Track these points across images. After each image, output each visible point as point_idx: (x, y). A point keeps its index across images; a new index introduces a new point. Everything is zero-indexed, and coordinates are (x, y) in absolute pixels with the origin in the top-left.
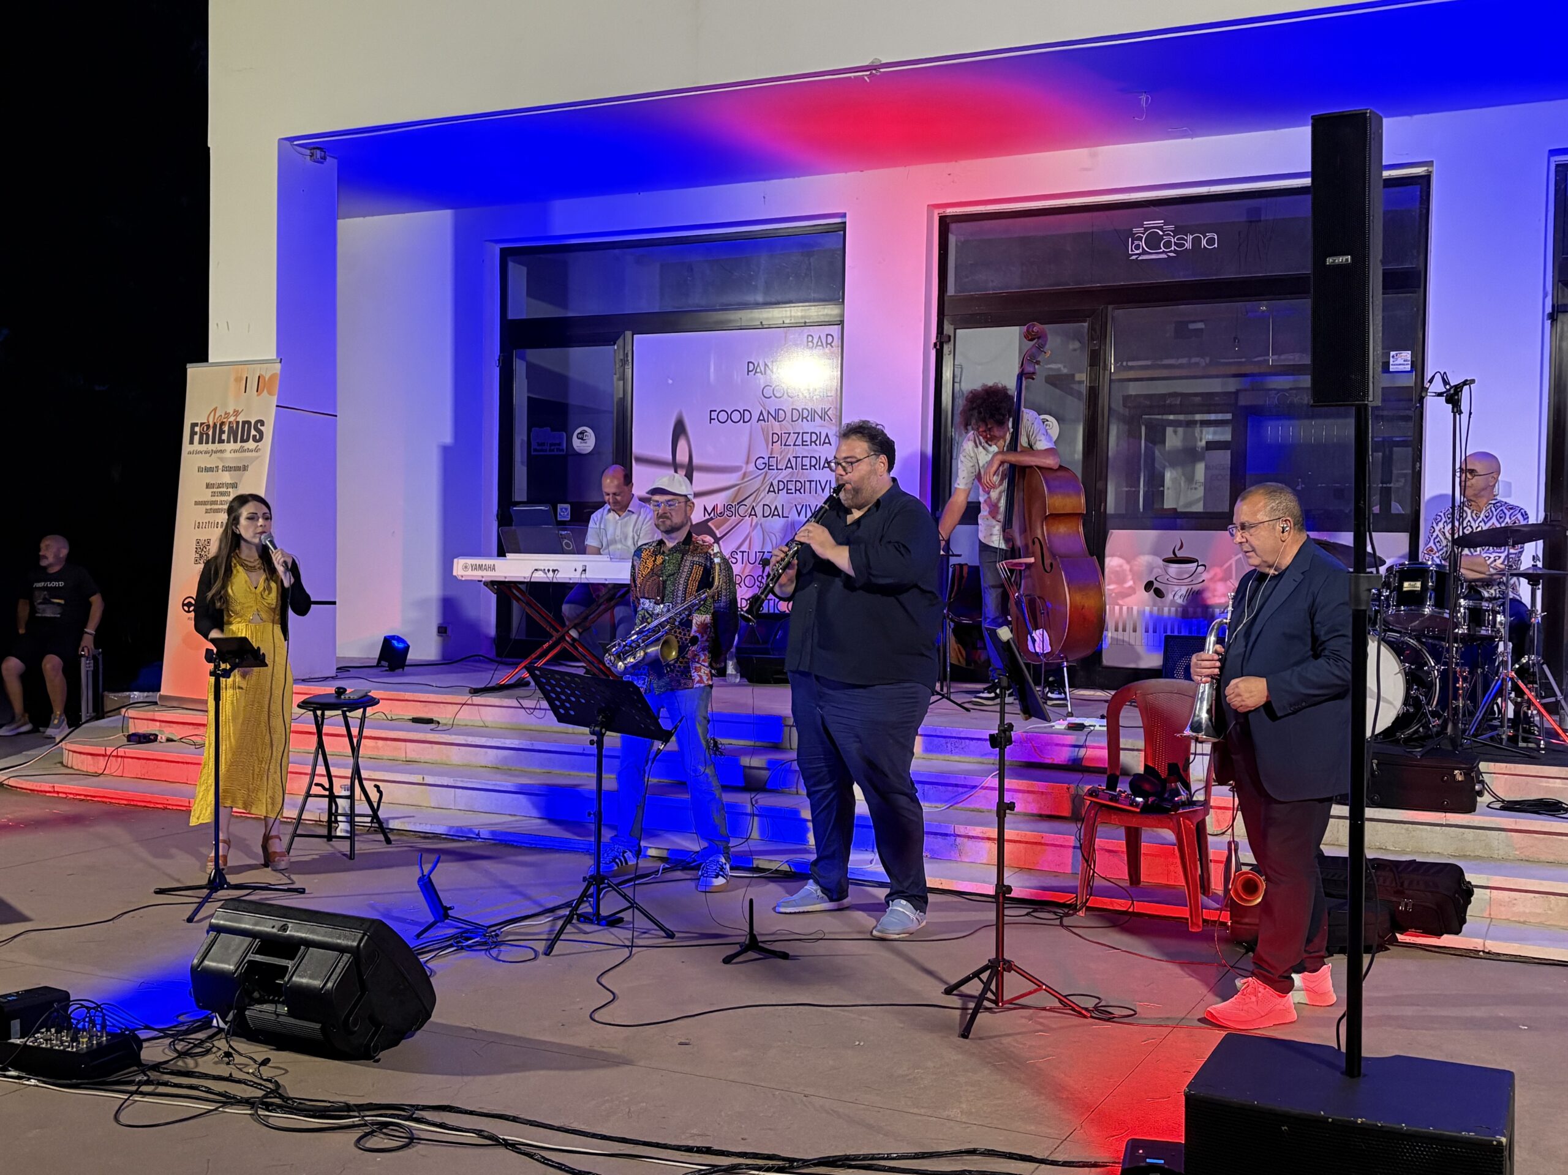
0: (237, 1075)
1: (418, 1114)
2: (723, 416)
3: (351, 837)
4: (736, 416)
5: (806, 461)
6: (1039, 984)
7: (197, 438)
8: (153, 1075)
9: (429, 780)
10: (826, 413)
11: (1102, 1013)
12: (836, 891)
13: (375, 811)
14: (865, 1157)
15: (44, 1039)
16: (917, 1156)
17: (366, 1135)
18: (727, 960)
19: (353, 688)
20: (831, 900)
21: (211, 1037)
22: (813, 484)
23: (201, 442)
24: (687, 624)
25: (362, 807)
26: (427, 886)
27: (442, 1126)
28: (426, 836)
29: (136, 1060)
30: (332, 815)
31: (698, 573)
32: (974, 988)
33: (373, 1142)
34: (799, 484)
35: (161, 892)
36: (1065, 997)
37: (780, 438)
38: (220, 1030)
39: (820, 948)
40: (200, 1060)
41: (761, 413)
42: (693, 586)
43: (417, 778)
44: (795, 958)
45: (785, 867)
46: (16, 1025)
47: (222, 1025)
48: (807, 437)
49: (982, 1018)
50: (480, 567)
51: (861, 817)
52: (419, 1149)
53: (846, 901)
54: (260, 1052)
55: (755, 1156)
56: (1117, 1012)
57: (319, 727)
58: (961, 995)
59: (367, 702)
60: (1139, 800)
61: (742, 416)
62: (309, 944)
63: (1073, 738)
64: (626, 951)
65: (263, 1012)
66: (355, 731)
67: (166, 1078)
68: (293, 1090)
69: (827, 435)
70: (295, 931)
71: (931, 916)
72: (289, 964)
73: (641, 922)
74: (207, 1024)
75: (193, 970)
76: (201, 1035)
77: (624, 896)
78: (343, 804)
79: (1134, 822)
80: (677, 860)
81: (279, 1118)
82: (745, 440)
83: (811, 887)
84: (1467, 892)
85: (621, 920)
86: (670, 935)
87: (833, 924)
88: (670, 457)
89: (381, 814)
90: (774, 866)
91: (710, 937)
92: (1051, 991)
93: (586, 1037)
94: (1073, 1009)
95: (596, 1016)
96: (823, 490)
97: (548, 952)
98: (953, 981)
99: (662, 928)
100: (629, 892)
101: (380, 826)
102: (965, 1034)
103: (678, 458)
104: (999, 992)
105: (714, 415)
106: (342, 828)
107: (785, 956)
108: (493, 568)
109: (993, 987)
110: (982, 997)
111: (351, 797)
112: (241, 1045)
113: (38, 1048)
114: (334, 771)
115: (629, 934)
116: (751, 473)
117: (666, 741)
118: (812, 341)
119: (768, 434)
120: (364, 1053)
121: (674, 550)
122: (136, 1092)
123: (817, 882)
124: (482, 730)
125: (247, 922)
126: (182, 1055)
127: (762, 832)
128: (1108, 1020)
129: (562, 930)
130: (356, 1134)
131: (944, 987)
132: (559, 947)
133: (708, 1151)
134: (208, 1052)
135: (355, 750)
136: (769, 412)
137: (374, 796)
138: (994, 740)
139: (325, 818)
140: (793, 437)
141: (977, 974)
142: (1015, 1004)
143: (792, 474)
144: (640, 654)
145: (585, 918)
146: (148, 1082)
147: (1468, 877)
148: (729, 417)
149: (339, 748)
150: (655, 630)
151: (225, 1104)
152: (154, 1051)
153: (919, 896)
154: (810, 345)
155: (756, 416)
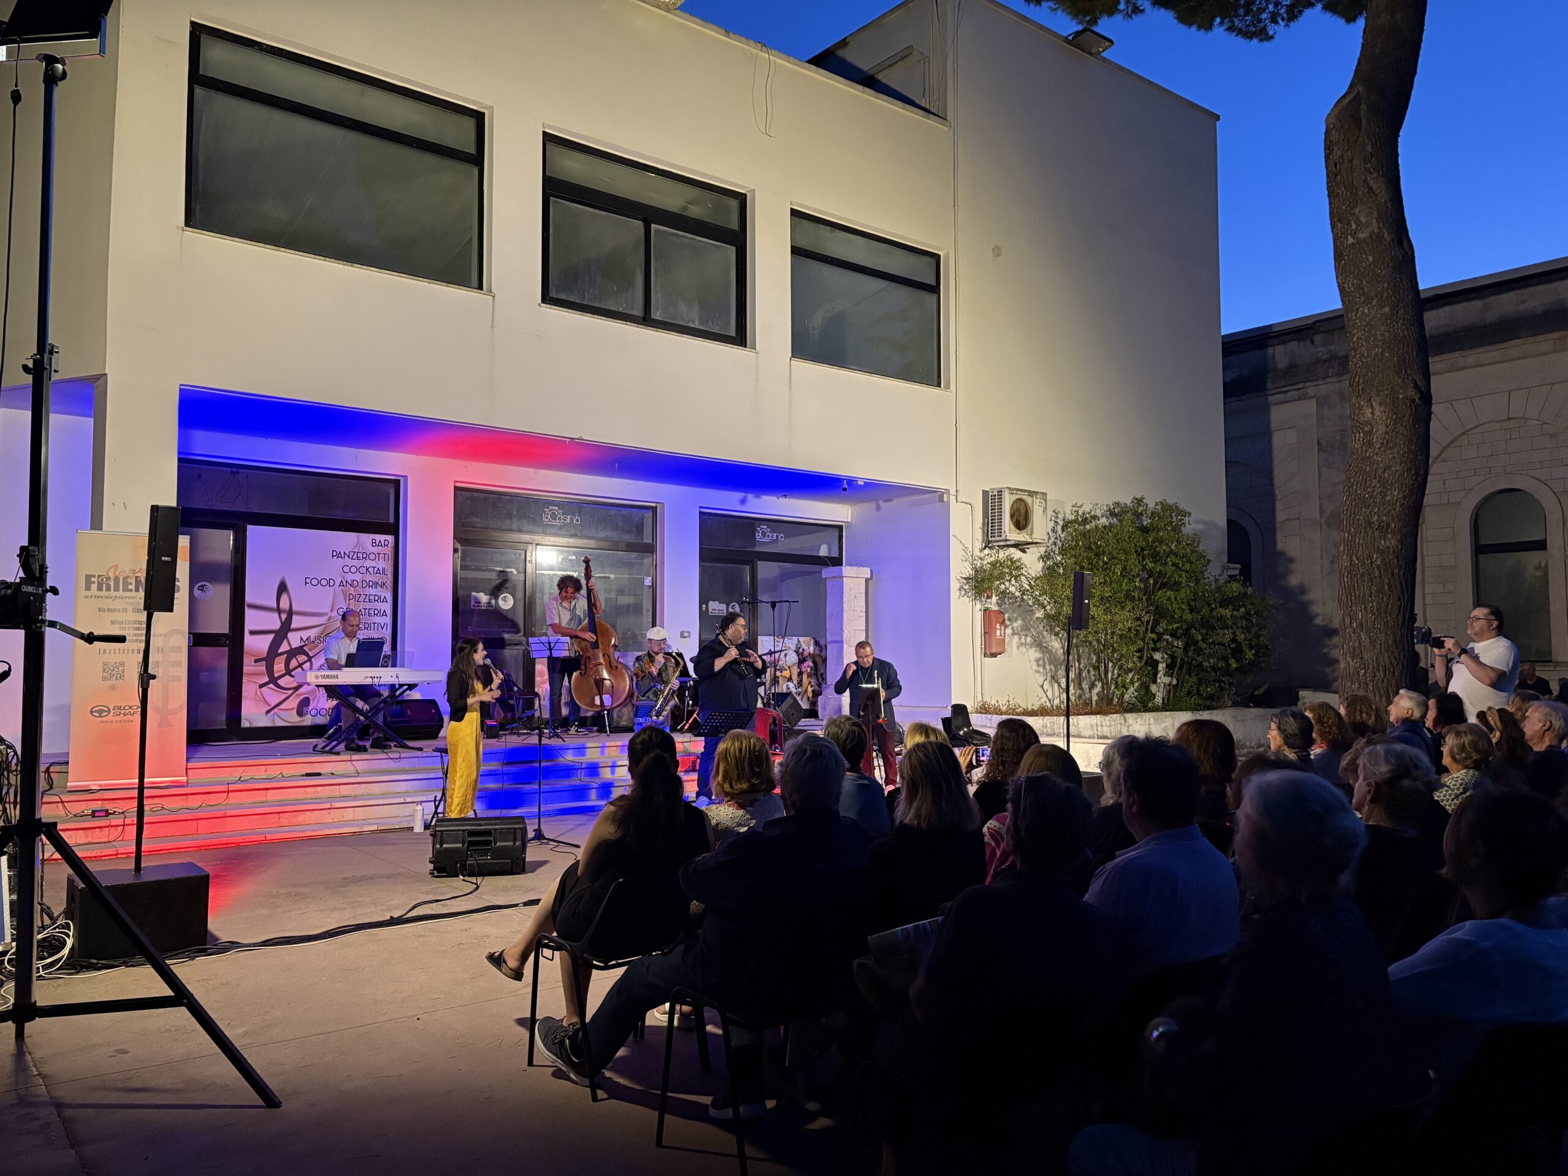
2: (315, 582)
4: (324, 582)
5: (372, 612)
7: (94, 587)
10: (384, 584)
22: (376, 625)
23: (100, 589)
37: (354, 597)
41: (342, 581)
48: (372, 598)
61: (328, 582)
69: (385, 597)
88: (275, 605)
96: (382, 629)
103: (281, 606)
105: (308, 581)
118: (375, 543)
119: (346, 593)
136: (347, 582)
140: (363, 597)
148: (319, 582)
154: (374, 545)
155: (338, 583)
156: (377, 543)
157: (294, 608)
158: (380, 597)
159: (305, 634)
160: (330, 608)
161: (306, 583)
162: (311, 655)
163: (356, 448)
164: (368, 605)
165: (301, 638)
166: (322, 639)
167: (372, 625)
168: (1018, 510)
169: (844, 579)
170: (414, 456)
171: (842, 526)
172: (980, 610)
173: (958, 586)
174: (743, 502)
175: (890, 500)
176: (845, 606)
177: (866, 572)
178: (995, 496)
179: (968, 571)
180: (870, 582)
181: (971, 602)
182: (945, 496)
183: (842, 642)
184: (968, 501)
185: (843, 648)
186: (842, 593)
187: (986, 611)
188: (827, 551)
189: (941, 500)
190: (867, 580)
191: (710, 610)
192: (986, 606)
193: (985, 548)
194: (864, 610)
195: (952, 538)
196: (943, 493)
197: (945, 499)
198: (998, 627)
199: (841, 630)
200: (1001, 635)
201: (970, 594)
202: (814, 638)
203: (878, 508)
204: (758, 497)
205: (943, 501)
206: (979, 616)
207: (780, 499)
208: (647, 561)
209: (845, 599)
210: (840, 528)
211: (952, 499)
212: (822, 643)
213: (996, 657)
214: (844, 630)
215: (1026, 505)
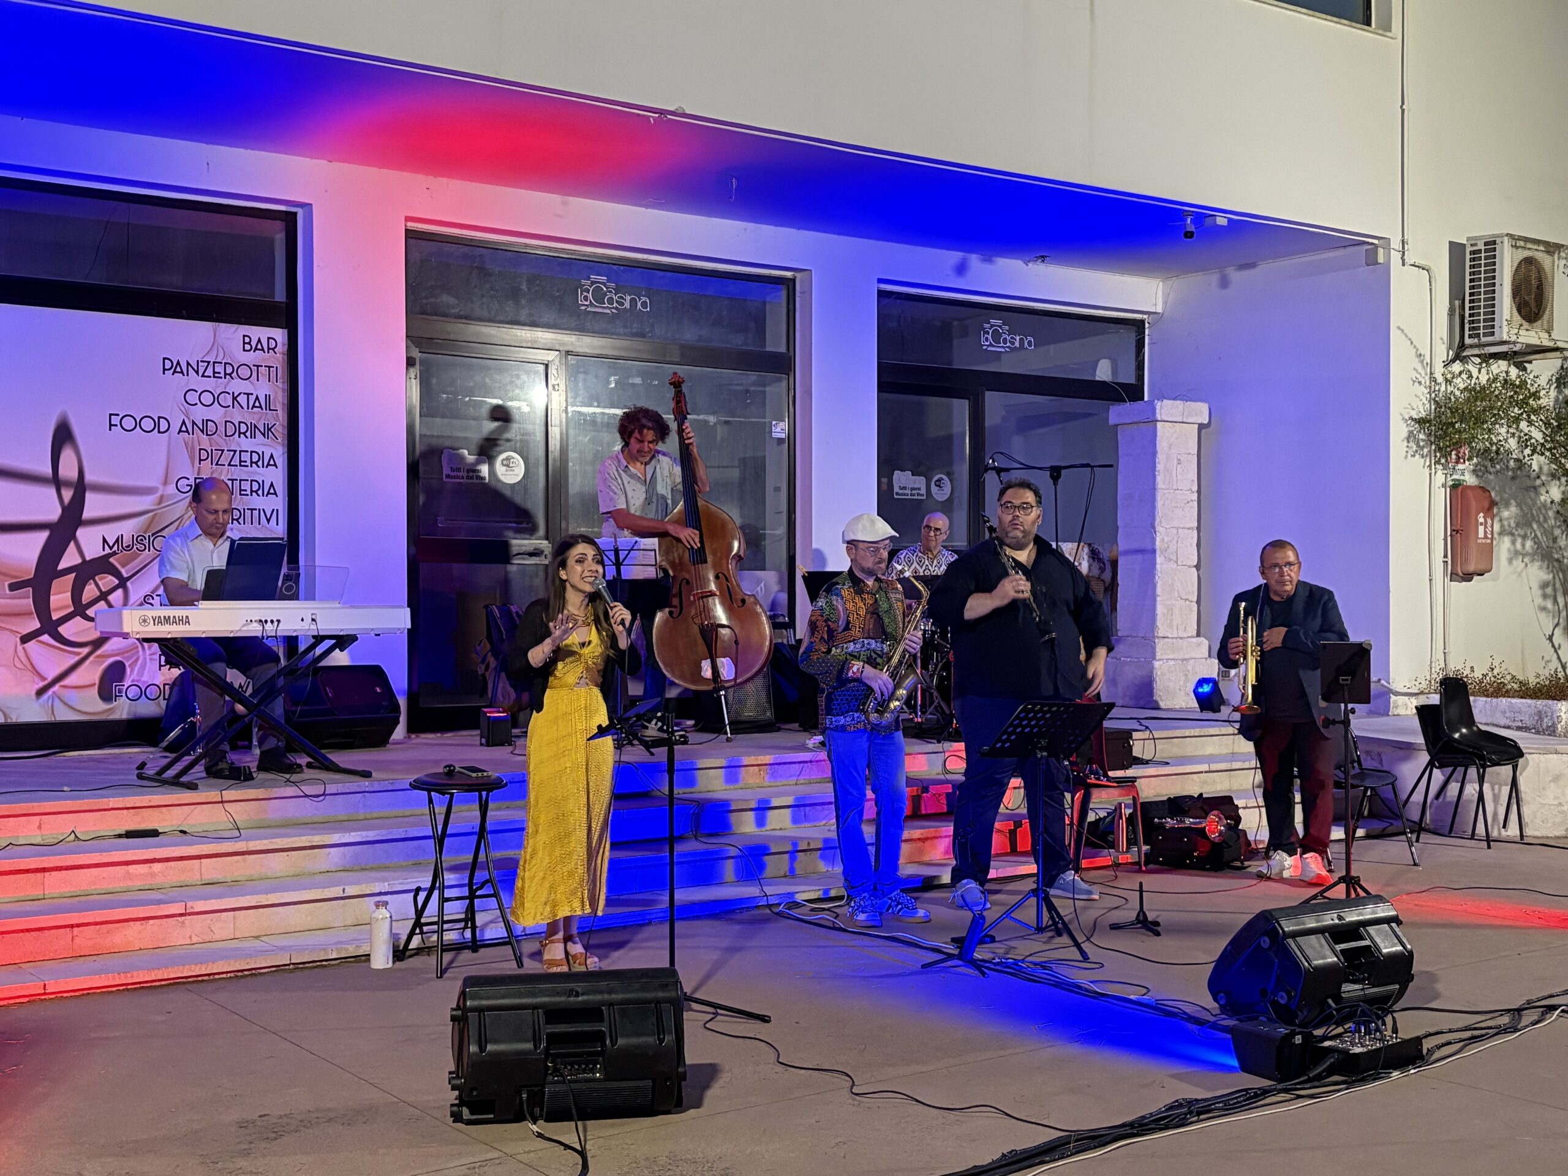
2: (129, 423)
4: (148, 424)
5: (246, 486)
10: (269, 429)
22: (256, 513)
37: (210, 455)
41: (184, 422)
48: (246, 457)
61: (157, 425)
69: (272, 456)
82: (161, 454)
88: (48, 470)
96: (268, 521)
103: (62, 472)
105: (115, 420)
116: (171, 496)
118: (249, 343)
119: (193, 449)
136: (194, 423)
140: (227, 455)
148: (138, 424)
154: (247, 347)
155: (176, 426)
156: (254, 344)
157: (89, 477)
158: (261, 457)
159: (111, 532)
160: (162, 478)
161: (111, 425)
162: (125, 575)
163: (207, 143)
164: (238, 473)
165: (105, 540)
166: (146, 542)
167: (248, 513)
168: (1527, 279)
169: (1159, 425)
170: (325, 162)
171: (1143, 322)
172: (1444, 486)
173: (1405, 434)
174: (961, 269)
175: (1252, 265)
176: (1159, 479)
177: (1200, 412)
178: (1480, 251)
179: (1422, 407)
180: (1203, 431)
181: (1427, 471)
182: (1381, 251)
183: (1154, 551)
184: (1422, 263)
185: (1155, 564)
186: (1154, 453)
187: (1456, 487)
188: (1110, 373)
189: (1371, 259)
190: (1201, 427)
191: (896, 489)
192: (1454, 477)
193: (1453, 361)
194: (1195, 488)
195: (1394, 334)
196: (1376, 246)
197: (1381, 259)
198: (1481, 520)
199: (1150, 528)
200: (1486, 537)
201: (1426, 450)
202: (1089, 545)
203: (1224, 283)
204: (988, 260)
205: (1377, 263)
206: (1441, 499)
207: (1030, 265)
208: (776, 389)
209: (1159, 467)
210: (1139, 325)
211: (1395, 257)
212: (1105, 555)
213: (1470, 580)
214: (1158, 528)
215: (1540, 270)
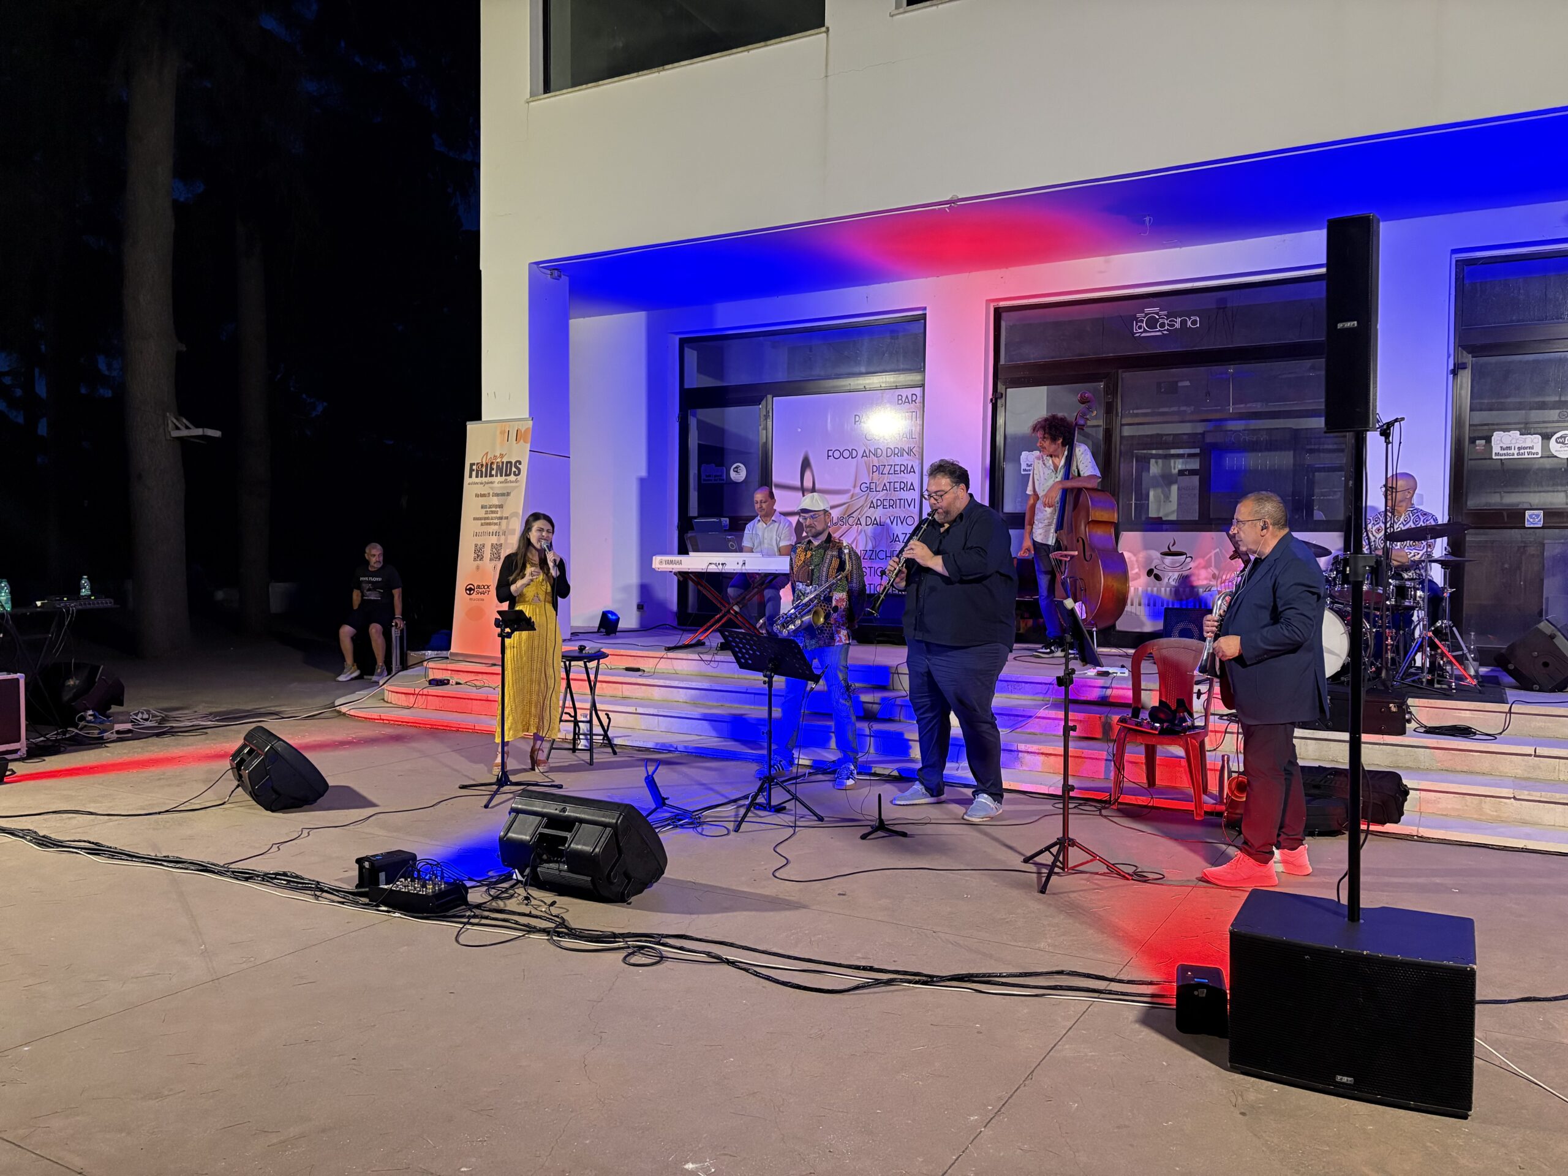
0: (534, 912)
1: (664, 940)
2: (837, 454)
3: (590, 749)
4: (846, 454)
5: (897, 485)
6: (1094, 856)
7: (474, 473)
8: (478, 912)
9: (640, 710)
10: (911, 450)
11: (1140, 877)
12: (936, 790)
13: (606, 731)
14: (984, 975)
15: (402, 885)
16: (1021, 975)
17: (629, 954)
18: (864, 837)
19: (591, 647)
20: (932, 796)
21: (512, 887)
22: (902, 501)
23: (477, 477)
24: (828, 599)
25: (597, 729)
26: (650, 782)
27: (681, 948)
28: (640, 749)
29: (465, 901)
30: (576, 734)
31: (836, 563)
32: (1047, 858)
33: (635, 959)
34: (892, 502)
35: (463, 787)
36: (1113, 865)
37: (878, 468)
38: (518, 882)
39: (929, 829)
40: (508, 902)
41: (865, 451)
42: (833, 572)
43: (632, 709)
44: (911, 836)
45: (896, 773)
46: (382, 876)
47: (520, 878)
48: (897, 468)
49: (1053, 878)
50: (671, 562)
51: (956, 739)
52: (667, 964)
53: (943, 797)
54: (549, 897)
55: (905, 973)
56: (1151, 876)
57: (568, 672)
58: (1036, 864)
59: (599, 656)
60: (1158, 725)
61: (851, 454)
62: (582, 821)
63: (1102, 682)
64: (791, 831)
65: (550, 869)
66: (592, 677)
67: (486, 914)
68: (574, 924)
69: (912, 466)
70: (571, 812)
71: (1005, 807)
72: (568, 835)
73: (801, 810)
74: (509, 877)
75: (501, 839)
76: (505, 885)
77: (789, 791)
78: (584, 727)
79: (1151, 741)
80: (819, 767)
81: (568, 942)
82: (853, 470)
83: (918, 787)
84: (1405, 792)
85: (784, 808)
86: (821, 819)
87: (935, 813)
88: (798, 484)
89: (610, 734)
90: (887, 772)
91: (848, 821)
92: (1102, 861)
93: (773, 888)
94: (1119, 874)
95: (777, 874)
96: (909, 506)
97: (737, 830)
98: (1029, 854)
99: (815, 814)
100: (792, 788)
101: (608, 742)
102: (1043, 890)
103: (805, 484)
104: (1065, 863)
105: (830, 453)
106: (582, 744)
107: (904, 835)
108: (680, 563)
109: (1061, 859)
110: (1054, 865)
111: (590, 722)
112: (535, 893)
113: (399, 891)
114: (578, 705)
115: (793, 818)
116: (858, 494)
117: (817, 682)
118: (901, 399)
119: (869, 466)
120: (620, 898)
121: (819, 547)
122: (468, 923)
123: (922, 783)
124: (675, 676)
125: (538, 806)
126: (495, 898)
127: (877, 749)
128: (1145, 881)
129: (745, 815)
130: (621, 955)
131: (1023, 858)
132: (744, 826)
133: (871, 969)
134: (512, 896)
135: (592, 689)
136: (870, 451)
137: (605, 721)
138: (1060, 681)
139: (570, 736)
140: (888, 468)
141: (1048, 849)
142: (1075, 871)
143: (887, 494)
144: (798, 622)
145: (760, 807)
146: (475, 916)
147: (1405, 782)
148: (841, 454)
149: (581, 689)
150: (807, 605)
151: (529, 932)
152: (476, 896)
153: (997, 794)
154: (900, 402)
155: (860, 454)
156: (903, 400)
158: (906, 467)
160: (853, 484)
161: (828, 456)
164: (893, 478)
166: (844, 521)
167: (898, 501)
